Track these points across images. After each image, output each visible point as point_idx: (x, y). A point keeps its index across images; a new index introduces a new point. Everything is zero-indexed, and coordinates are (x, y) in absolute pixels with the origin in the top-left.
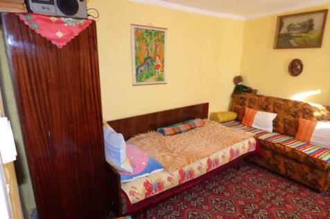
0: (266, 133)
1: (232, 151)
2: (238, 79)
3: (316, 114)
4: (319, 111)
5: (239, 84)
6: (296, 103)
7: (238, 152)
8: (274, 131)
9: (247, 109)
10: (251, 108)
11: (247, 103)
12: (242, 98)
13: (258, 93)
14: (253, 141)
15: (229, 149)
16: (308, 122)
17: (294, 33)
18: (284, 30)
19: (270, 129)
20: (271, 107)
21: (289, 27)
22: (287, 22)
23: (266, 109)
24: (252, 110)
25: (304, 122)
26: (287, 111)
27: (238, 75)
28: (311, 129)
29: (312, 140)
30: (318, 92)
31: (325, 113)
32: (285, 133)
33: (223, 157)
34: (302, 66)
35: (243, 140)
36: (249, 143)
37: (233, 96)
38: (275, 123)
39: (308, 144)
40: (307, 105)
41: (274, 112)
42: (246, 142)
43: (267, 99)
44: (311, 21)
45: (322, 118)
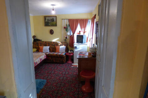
0: (47, 53)
1: (40, 59)
2: (34, 37)
3: (59, 44)
4: (60, 43)
5: (35, 38)
6: (54, 42)
7: (42, 59)
8: (50, 52)
9: (40, 46)
10: (41, 46)
11: (39, 44)
12: (37, 43)
13: (42, 41)
14: (45, 55)
15: (39, 58)
16: (58, 47)
17: (50, 22)
18: (46, 21)
19: (49, 51)
20: (47, 44)
21: (48, 20)
22: (47, 18)
23: (46, 45)
24: (41, 47)
25: (57, 47)
26: (52, 45)
27: (34, 35)
28: (59, 48)
29: (60, 51)
30: (58, 38)
31: (61, 44)
32: (53, 51)
33: (38, 61)
34: (53, 31)
35: (42, 55)
36: (44, 56)
37: (33, 43)
38: (50, 49)
39: (59, 52)
40: (57, 42)
41: (49, 46)
42: (43, 56)
43: (46, 42)
44: (53, 19)
45: (61, 45)
